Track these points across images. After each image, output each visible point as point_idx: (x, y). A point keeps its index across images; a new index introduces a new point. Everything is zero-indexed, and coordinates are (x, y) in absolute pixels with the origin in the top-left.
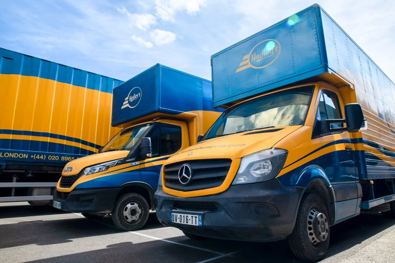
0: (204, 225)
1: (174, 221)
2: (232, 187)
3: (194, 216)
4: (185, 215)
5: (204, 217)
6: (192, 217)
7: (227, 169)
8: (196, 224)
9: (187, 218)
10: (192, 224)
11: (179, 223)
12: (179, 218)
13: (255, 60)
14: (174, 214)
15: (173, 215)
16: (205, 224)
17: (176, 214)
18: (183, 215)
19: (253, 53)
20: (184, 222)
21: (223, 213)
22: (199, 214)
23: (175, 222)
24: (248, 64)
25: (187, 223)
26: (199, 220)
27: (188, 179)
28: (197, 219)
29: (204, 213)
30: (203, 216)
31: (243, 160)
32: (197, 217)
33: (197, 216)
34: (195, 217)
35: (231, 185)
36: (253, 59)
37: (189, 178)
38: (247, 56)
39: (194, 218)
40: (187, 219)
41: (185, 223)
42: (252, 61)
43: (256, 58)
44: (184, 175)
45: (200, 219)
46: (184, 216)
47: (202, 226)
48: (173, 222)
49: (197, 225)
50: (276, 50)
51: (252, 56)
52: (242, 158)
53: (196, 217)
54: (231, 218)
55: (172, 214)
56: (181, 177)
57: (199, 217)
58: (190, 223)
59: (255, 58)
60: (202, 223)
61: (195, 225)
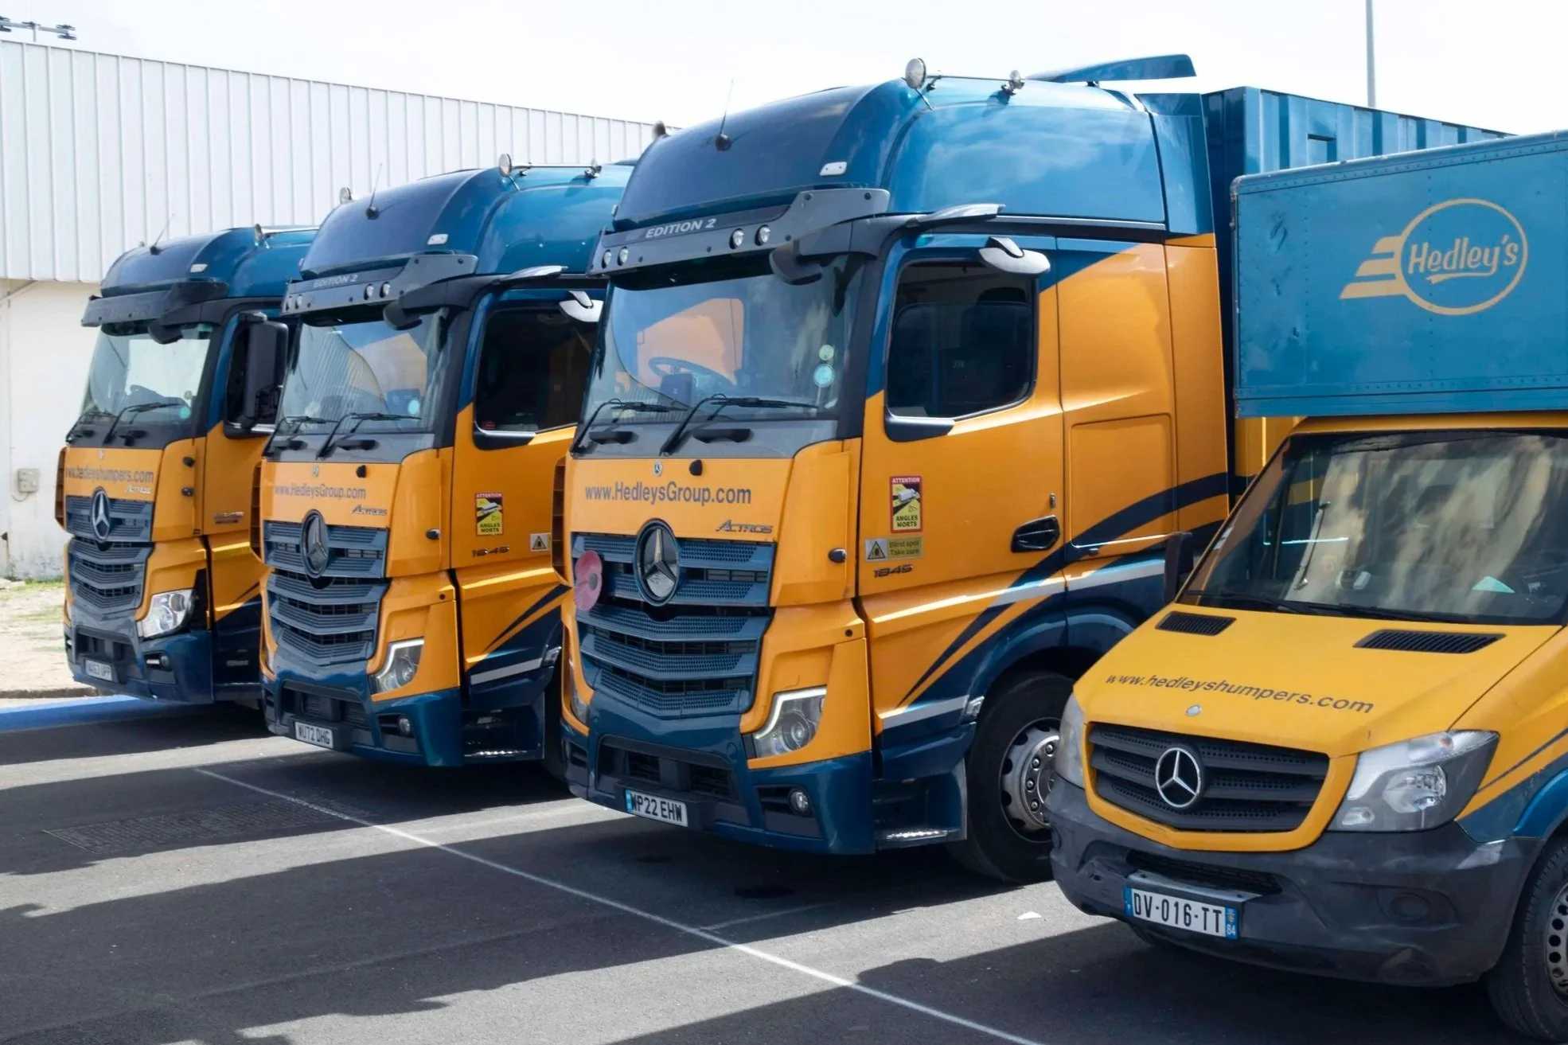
0: (1243, 935)
1: (1139, 913)
2: (1327, 836)
3: (1211, 907)
4: (1182, 902)
5: (1243, 913)
6: (1206, 910)
7: (1316, 783)
8: (1217, 931)
9: (1188, 910)
10: (1205, 929)
11: (1161, 921)
12: (1157, 908)
13: (1422, 270)
14: (1142, 893)
15: (1136, 895)
16: (1247, 933)
17: (1149, 894)
18: (1172, 900)
19: (1415, 238)
20: (1177, 922)
21: (1300, 907)
22: (1227, 905)
23: (1143, 916)
24: (1392, 277)
25: (1188, 925)
26: (1227, 922)
27: (1192, 795)
28: (1222, 918)
29: (1243, 903)
30: (1240, 910)
31: (1364, 759)
32: (1220, 912)
33: (1222, 909)
34: (1215, 911)
35: (1325, 831)
36: (1417, 265)
37: (1193, 792)
38: (1393, 244)
39: (1211, 916)
40: (1186, 914)
41: (1181, 925)
42: (1411, 271)
43: (1426, 265)
44: (1175, 778)
45: (1232, 919)
46: (1176, 905)
47: (1236, 938)
48: (1135, 915)
49: (1222, 933)
50: (1510, 259)
51: (1414, 248)
52: (1359, 754)
53: (1217, 912)
54: (1325, 925)
55: (1134, 891)
56: (1164, 785)
57: (1226, 912)
58: (1197, 926)
59: (1422, 260)
60: (1238, 931)
61: (1214, 933)
